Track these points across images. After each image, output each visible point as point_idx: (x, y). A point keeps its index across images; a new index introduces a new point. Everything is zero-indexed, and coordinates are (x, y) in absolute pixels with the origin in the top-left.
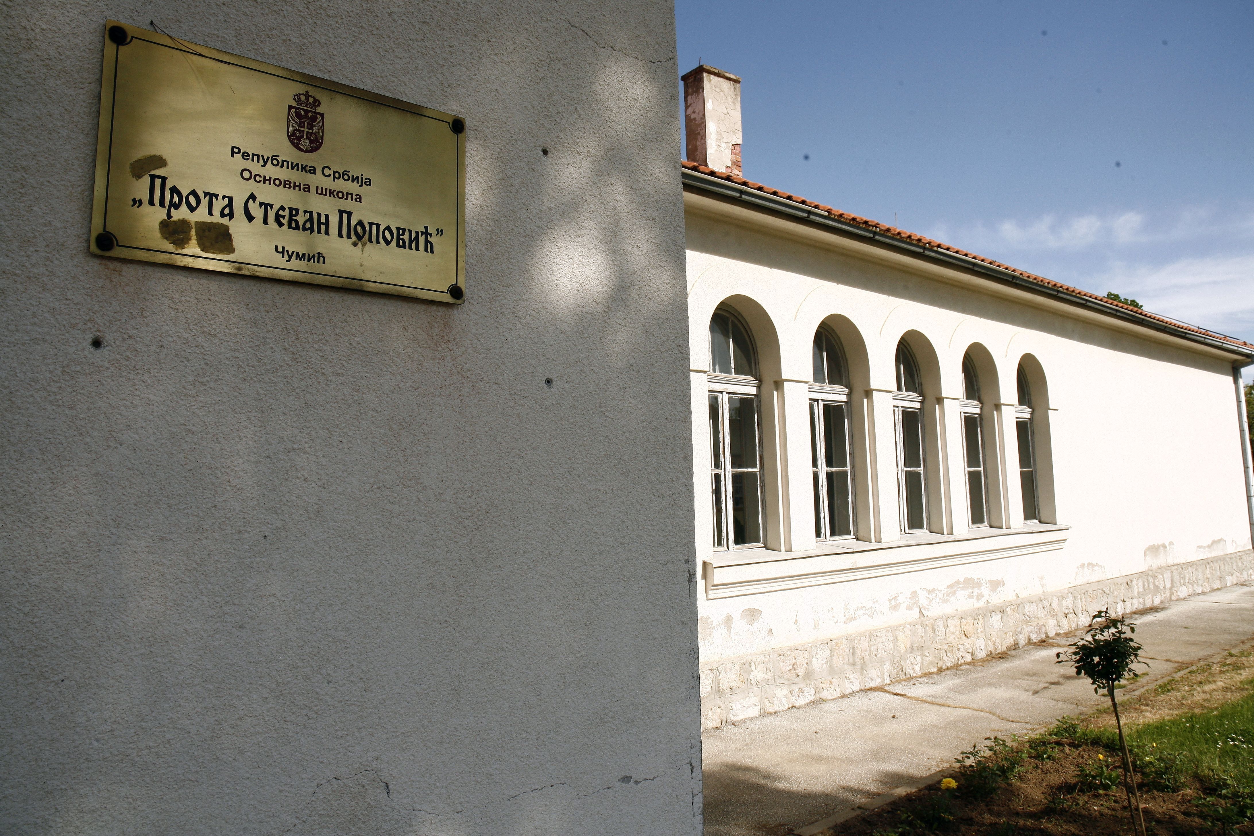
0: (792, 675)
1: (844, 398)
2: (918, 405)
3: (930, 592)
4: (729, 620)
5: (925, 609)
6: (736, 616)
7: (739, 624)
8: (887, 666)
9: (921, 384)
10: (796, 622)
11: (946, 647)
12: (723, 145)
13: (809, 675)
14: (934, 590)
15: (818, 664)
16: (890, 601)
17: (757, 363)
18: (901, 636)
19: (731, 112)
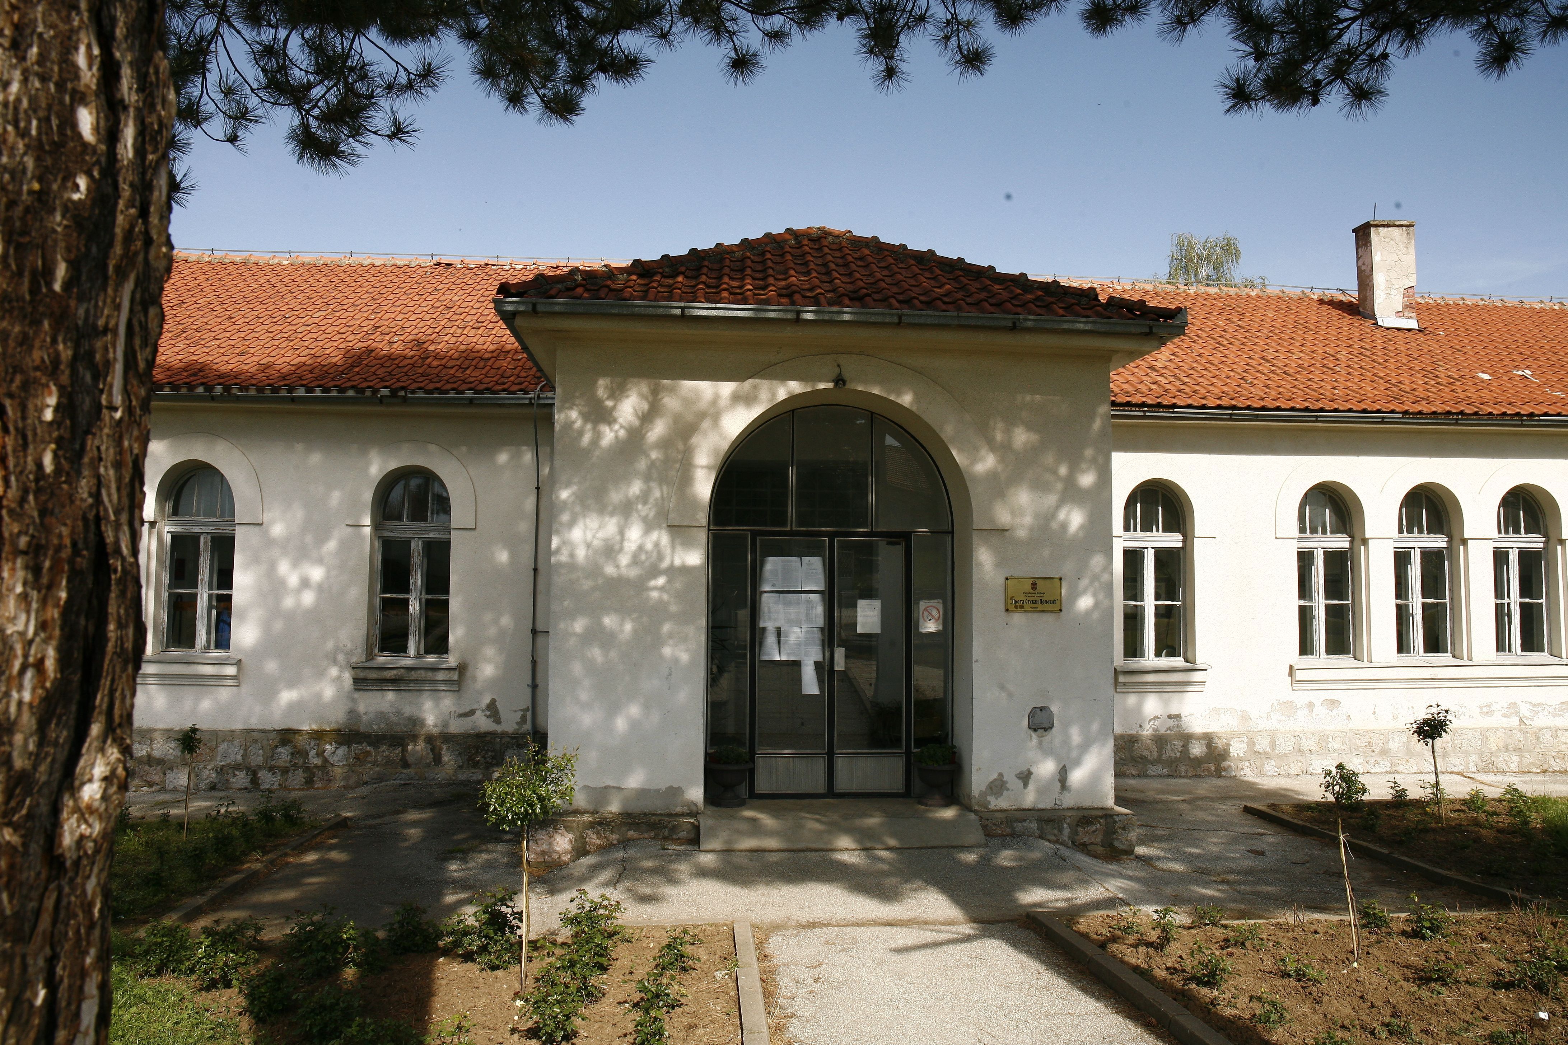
0: (1368, 750)
1: (1444, 545)
2: (1541, 545)
3: (1534, 705)
4: (1311, 705)
5: (1527, 718)
6: (1318, 703)
7: (1320, 710)
8: (1474, 758)
9: (1546, 527)
10: (1374, 713)
11: (1554, 754)
12: (1393, 292)
13: (1384, 752)
14: (1541, 704)
15: (1393, 745)
16: (1481, 708)
17: (1351, 524)
18: (1492, 737)
19: (1403, 258)
